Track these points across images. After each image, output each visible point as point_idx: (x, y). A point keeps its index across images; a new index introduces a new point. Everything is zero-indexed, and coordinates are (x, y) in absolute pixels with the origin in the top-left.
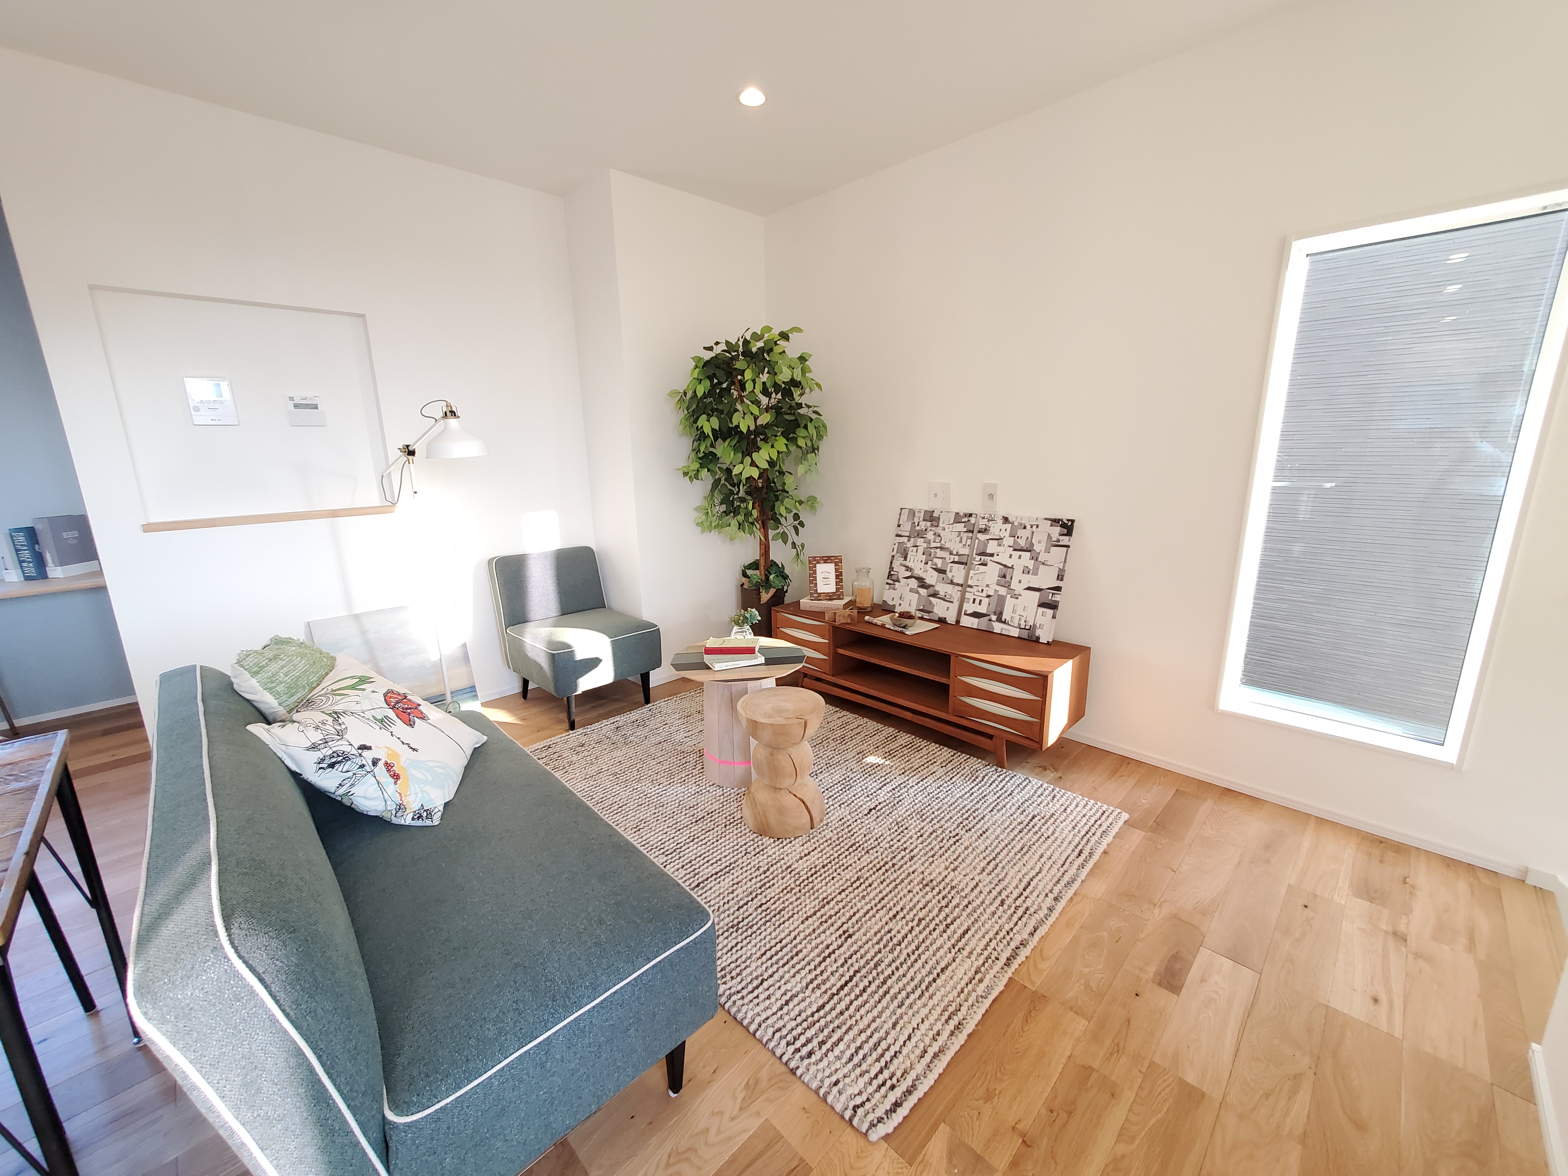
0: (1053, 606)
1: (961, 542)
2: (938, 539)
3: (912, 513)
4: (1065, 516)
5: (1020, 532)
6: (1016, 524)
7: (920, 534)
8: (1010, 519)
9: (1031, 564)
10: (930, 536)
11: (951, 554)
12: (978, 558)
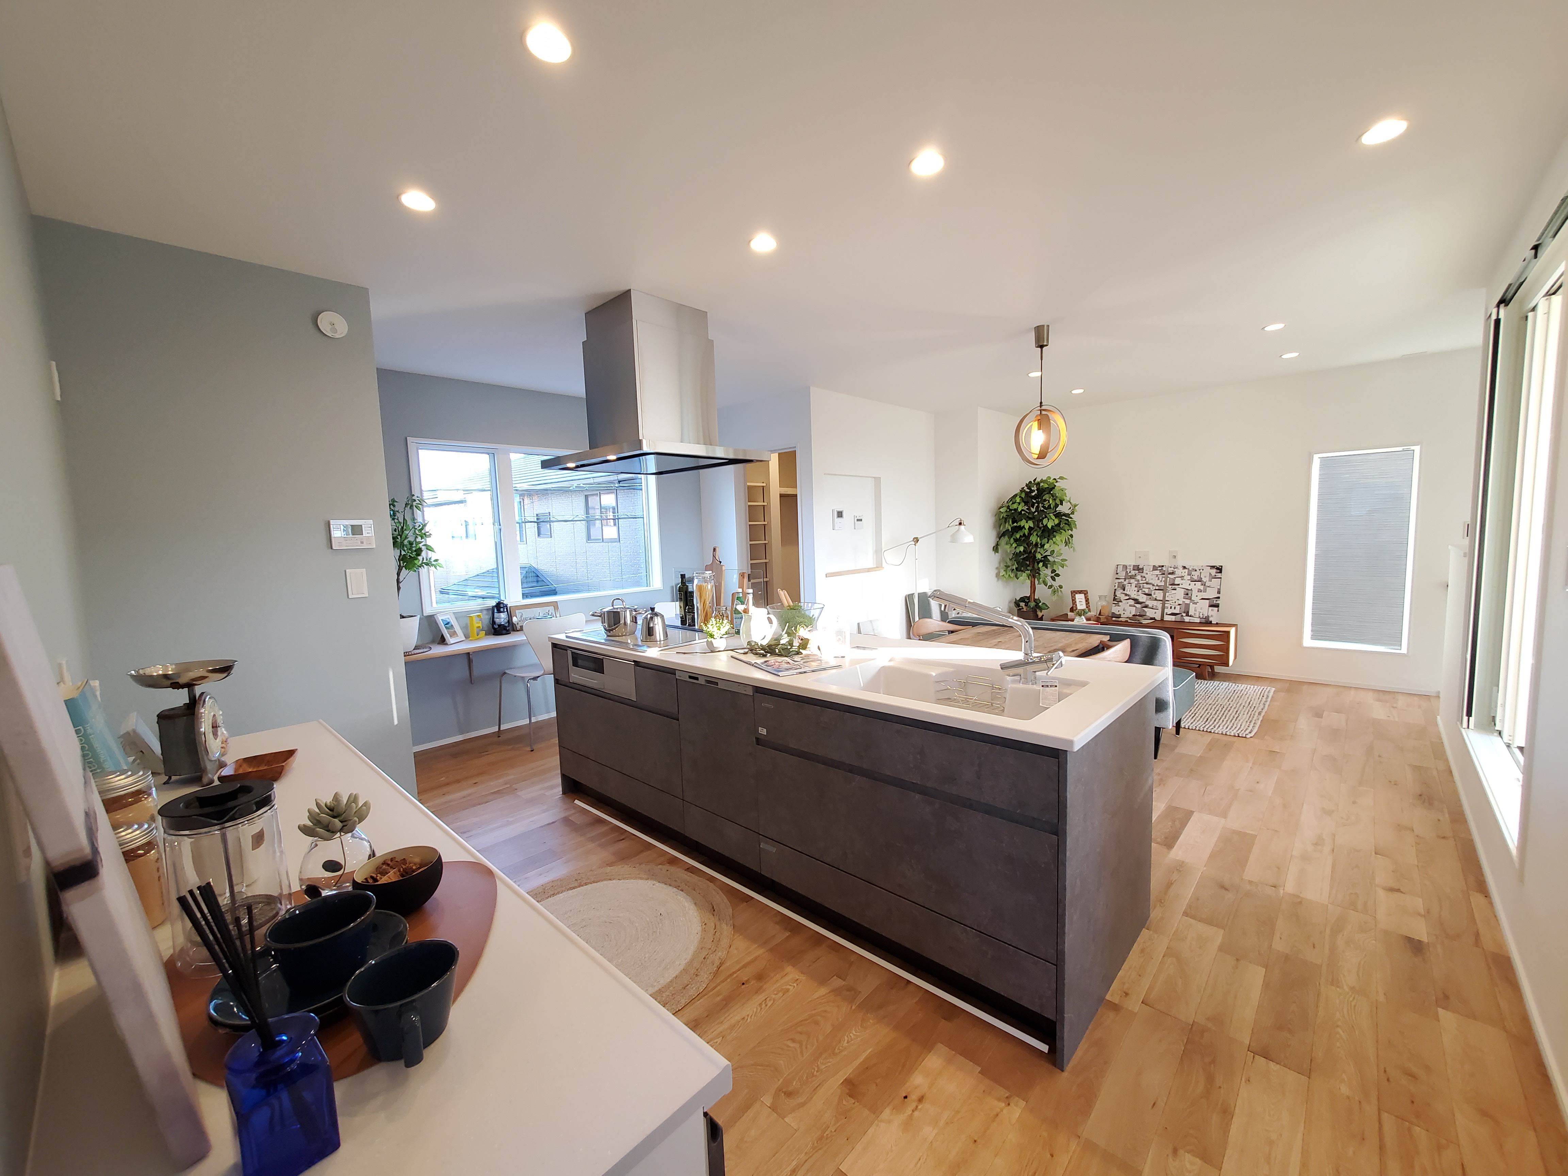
0: (1217, 606)
1: (1159, 579)
2: (1144, 579)
3: (1125, 567)
4: (1218, 565)
5: (1193, 573)
6: (1190, 569)
7: (1132, 577)
8: (1187, 567)
9: (1202, 588)
10: (1139, 577)
11: (1153, 585)
12: (1171, 586)
